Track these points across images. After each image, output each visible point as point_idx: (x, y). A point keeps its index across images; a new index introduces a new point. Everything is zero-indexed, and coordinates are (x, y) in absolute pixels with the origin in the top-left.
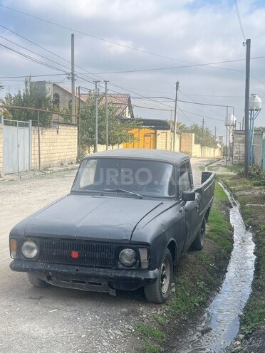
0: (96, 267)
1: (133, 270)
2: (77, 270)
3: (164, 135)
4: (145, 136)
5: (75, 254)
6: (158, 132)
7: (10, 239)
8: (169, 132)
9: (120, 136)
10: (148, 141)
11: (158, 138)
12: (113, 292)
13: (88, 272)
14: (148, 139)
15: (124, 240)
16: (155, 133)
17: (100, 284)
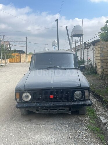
0: (62, 102)
1: (82, 100)
2: (54, 104)
3: (23, 55)
4: (16, 56)
5: (52, 97)
6: (21, 54)
7: (16, 93)
8: (25, 54)
9: (9, 55)
10: (18, 58)
11: (21, 56)
12: (70, 113)
13: (60, 105)
14: (17, 57)
15: (77, 87)
16: (20, 55)
17: (65, 110)
